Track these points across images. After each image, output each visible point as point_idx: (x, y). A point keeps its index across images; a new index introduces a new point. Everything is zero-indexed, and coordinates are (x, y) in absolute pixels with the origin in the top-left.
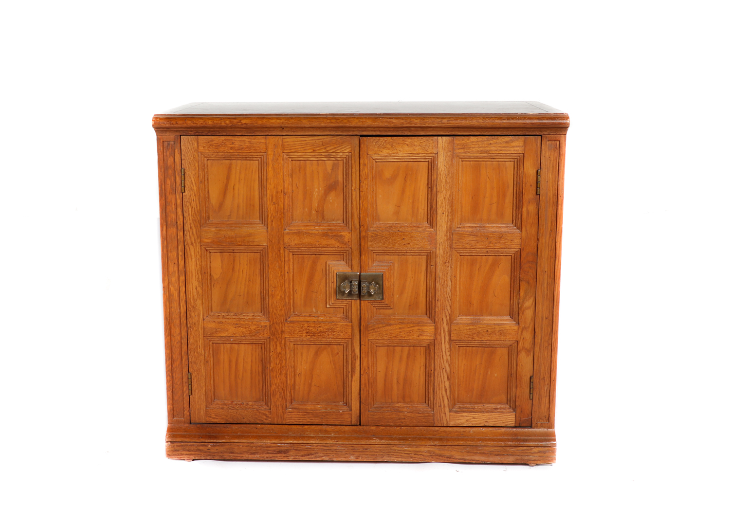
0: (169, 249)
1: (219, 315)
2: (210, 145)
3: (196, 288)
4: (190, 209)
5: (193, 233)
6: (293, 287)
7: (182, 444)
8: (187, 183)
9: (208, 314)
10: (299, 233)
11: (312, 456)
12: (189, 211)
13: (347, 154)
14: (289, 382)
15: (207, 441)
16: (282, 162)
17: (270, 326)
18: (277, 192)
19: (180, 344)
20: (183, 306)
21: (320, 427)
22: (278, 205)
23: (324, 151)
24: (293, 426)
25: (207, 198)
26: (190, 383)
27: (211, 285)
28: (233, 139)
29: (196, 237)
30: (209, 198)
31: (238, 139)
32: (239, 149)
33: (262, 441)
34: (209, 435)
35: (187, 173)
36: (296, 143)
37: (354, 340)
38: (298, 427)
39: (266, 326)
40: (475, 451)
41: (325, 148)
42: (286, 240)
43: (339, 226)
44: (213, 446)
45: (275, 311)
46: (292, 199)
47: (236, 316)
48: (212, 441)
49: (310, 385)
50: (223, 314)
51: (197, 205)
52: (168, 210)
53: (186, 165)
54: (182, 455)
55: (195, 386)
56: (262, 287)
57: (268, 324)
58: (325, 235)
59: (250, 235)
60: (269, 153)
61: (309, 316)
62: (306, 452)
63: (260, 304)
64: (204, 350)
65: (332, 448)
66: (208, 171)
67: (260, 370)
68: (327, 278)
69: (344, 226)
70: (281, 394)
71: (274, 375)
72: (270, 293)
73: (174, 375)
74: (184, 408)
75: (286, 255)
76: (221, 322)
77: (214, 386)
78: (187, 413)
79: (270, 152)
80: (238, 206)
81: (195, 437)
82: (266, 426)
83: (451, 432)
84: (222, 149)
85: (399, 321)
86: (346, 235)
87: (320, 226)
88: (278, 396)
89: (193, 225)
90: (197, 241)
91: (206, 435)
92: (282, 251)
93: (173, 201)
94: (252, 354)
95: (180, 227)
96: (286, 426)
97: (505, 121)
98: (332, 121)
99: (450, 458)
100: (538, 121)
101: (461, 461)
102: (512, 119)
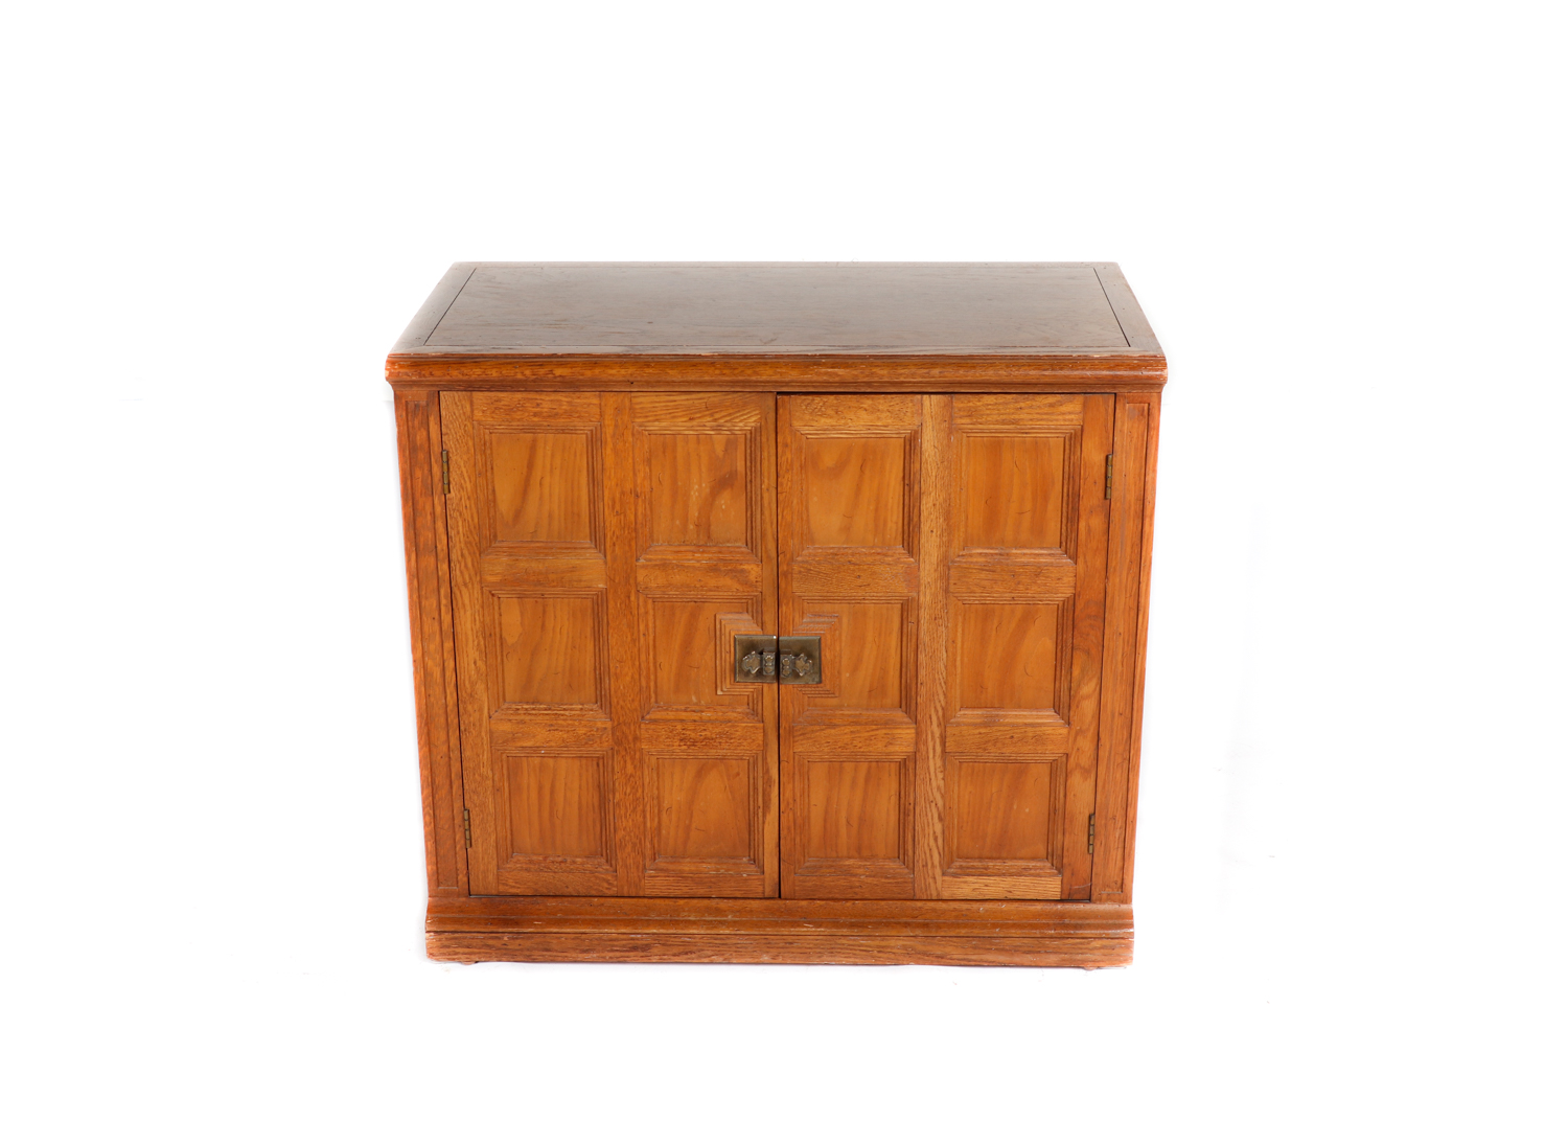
0: (423, 593)
1: (518, 709)
2: (496, 408)
3: (475, 663)
4: (460, 524)
5: (466, 566)
6: (654, 658)
7: (456, 935)
8: (454, 476)
9: (499, 707)
10: (664, 566)
11: (693, 956)
12: (458, 526)
13: (753, 424)
14: (648, 824)
15: (500, 930)
16: (631, 439)
17: (613, 728)
18: (623, 493)
19: (447, 759)
20: (451, 694)
21: (706, 902)
22: (625, 516)
23: (709, 419)
24: (658, 901)
25: (492, 502)
26: (467, 827)
27: (502, 656)
28: (538, 397)
29: (473, 573)
30: (495, 501)
31: (548, 398)
32: (549, 416)
33: (601, 931)
34: (504, 919)
35: (453, 458)
36: (657, 405)
37: (768, 754)
38: (667, 901)
39: (605, 728)
40: (988, 947)
41: (712, 415)
42: (640, 578)
43: (738, 553)
44: (513, 939)
45: (621, 702)
46: (651, 503)
47: (550, 709)
48: (510, 930)
49: (688, 829)
50: (525, 706)
51: (472, 516)
52: (418, 525)
53: (450, 444)
54: (456, 954)
55: (476, 832)
56: (597, 658)
57: (609, 725)
58: (713, 569)
59: (573, 569)
60: (607, 422)
61: (685, 711)
62: (681, 949)
63: (593, 688)
64: (492, 770)
65: (728, 941)
66: (492, 453)
67: (596, 804)
68: (718, 643)
69: (748, 554)
70: (634, 845)
71: (623, 812)
72: (612, 670)
73: (437, 812)
74: (457, 870)
75: (641, 604)
76: (523, 722)
77: (512, 831)
78: (462, 878)
79: (608, 421)
80: (550, 516)
81: (479, 924)
82: (609, 899)
83: (944, 912)
84: (518, 415)
85: (851, 719)
86: (753, 570)
87: (703, 552)
88: (629, 849)
89: (466, 552)
90: (474, 579)
91: (500, 920)
92: (633, 598)
93: (428, 508)
94: (580, 775)
95: (442, 554)
96: (646, 900)
97: (1046, 373)
98: (725, 372)
99: (942, 958)
100: (1108, 373)
101: (962, 963)
102: (1061, 369)
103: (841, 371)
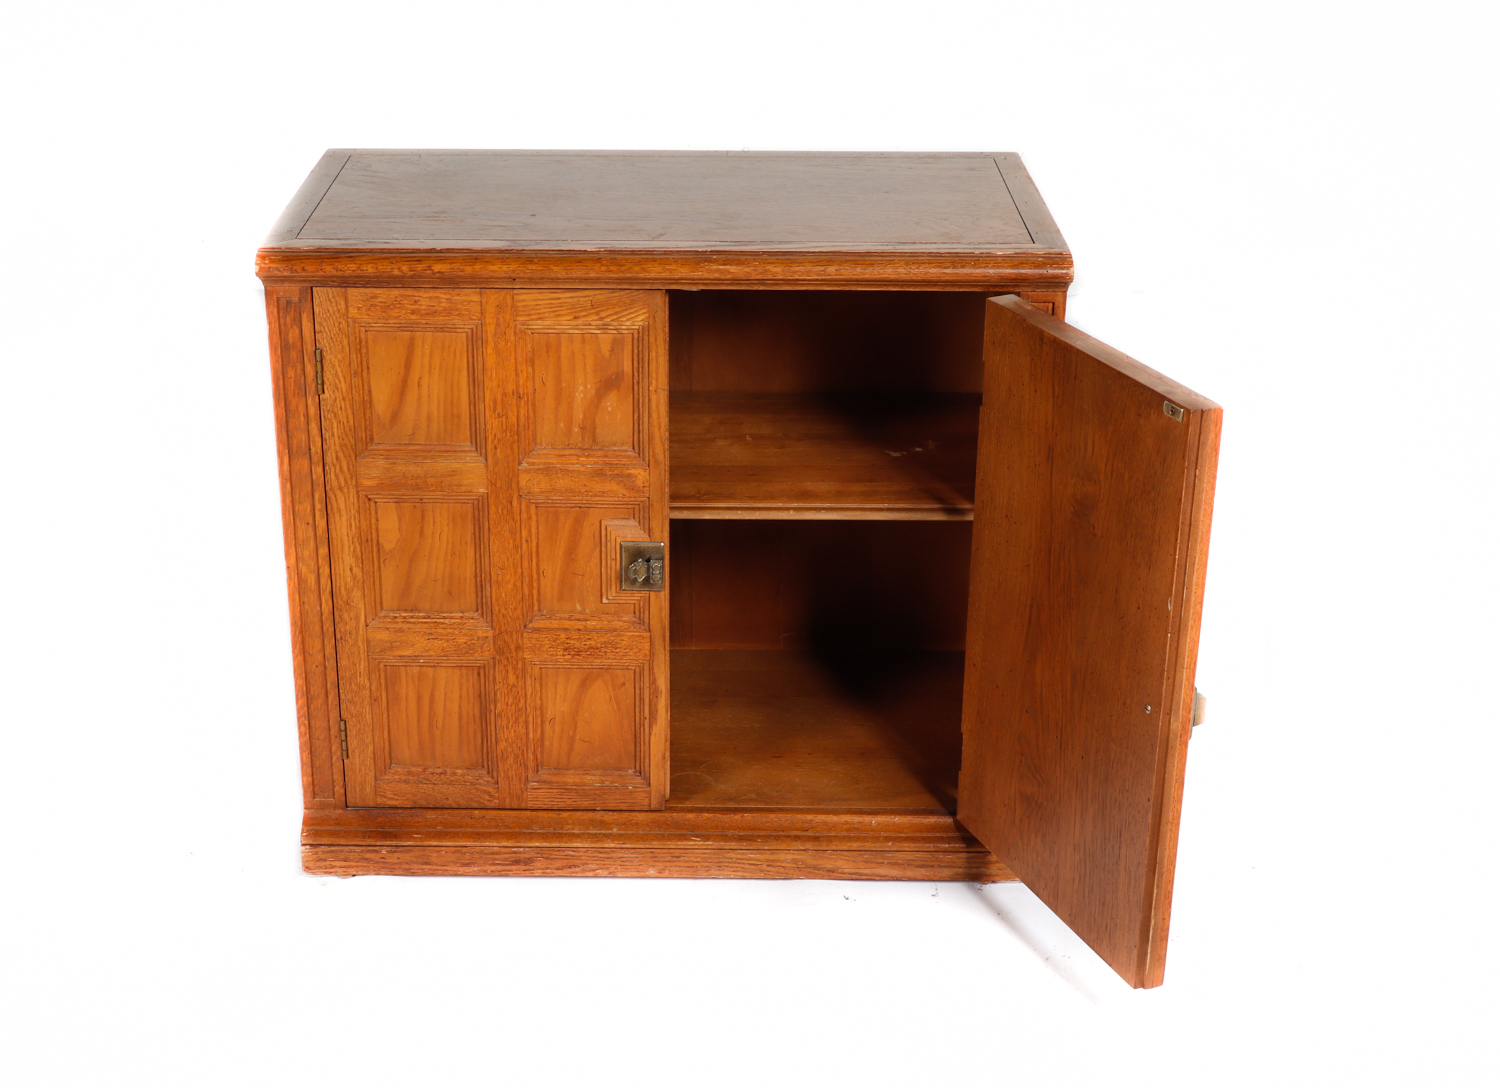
0: (297, 496)
1: (396, 617)
2: (371, 305)
3: (351, 569)
4: (335, 425)
5: (341, 468)
6: (537, 565)
7: (333, 848)
8: (328, 376)
9: (376, 615)
10: (547, 470)
11: (577, 869)
12: (332, 428)
13: (641, 323)
14: (531, 736)
15: (378, 843)
16: (513, 338)
17: (494, 637)
18: (505, 394)
19: (322, 668)
20: (326, 601)
21: (591, 814)
22: (507, 418)
23: (595, 318)
24: (541, 814)
25: (368, 403)
26: (343, 738)
27: (379, 562)
28: (416, 294)
29: (348, 477)
30: (371, 402)
31: (426, 295)
32: (427, 314)
33: (482, 844)
34: (382, 833)
35: (328, 357)
36: (540, 302)
37: (655, 664)
38: (550, 814)
39: (487, 637)
40: (880, 861)
41: (597, 313)
42: (523, 483)
43: (625, 457)
44: (392, 852)
45: (503, 610)
46: (534, 405)
47: (429, 617)
48: (388, 843)
49: (572, 740)
50: (404, 614)
51: (347, 418)
52: (291, 426)
53: (323, 343)
54: (333, 867)
55: (353, 743)
56: (478, 565)
57: (490, 634)
58: (599, 474)
59: (453, 473)
60: (488, 321)
61: (569, 619)
62: (565, 862)
63: (474, 595)
64: (369, 679)
66: (367, 353)
67: (477, 714)
68: (603, 549)
69: (635, 457)
70: (516, 756)
71: (504, 723)
72: (494, 578)
73: (313, 723)
74: (333, 781)
75: (523, 509)
76: (401, 630)
77: (390, 741)
78: (339, 790)
79: (489, 319)
80: (429, 418)
81: (357, 836)
82: (490, 812)
83: (835, 826)
84: (395, 313)
86: (640, 475)
87: (588, 456)
88: (511, 760)
89: (341, 455)
90: (350, 483)
91: (378, 832)
92: (515, 503)
93: (302, 410)
94: (461, 685)
95: (316, 457)
96: (528, 813)
97: (947, 271)
98: (611, 268)
99: (833, 872)
100: (1012, 271)
101: (854, 877)
102: (963, 267)
103: (733, 269)
